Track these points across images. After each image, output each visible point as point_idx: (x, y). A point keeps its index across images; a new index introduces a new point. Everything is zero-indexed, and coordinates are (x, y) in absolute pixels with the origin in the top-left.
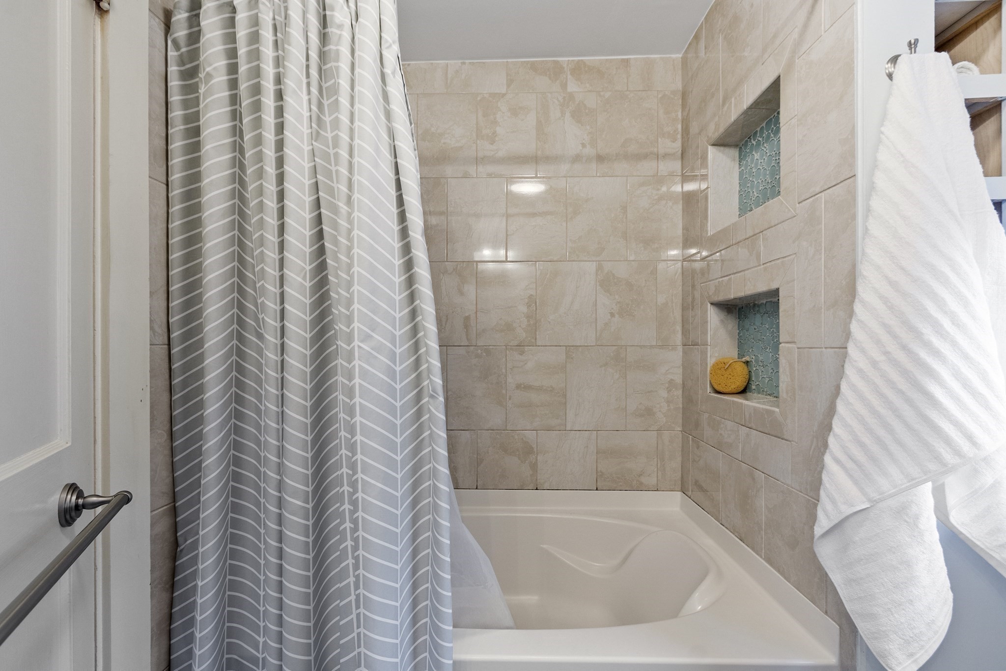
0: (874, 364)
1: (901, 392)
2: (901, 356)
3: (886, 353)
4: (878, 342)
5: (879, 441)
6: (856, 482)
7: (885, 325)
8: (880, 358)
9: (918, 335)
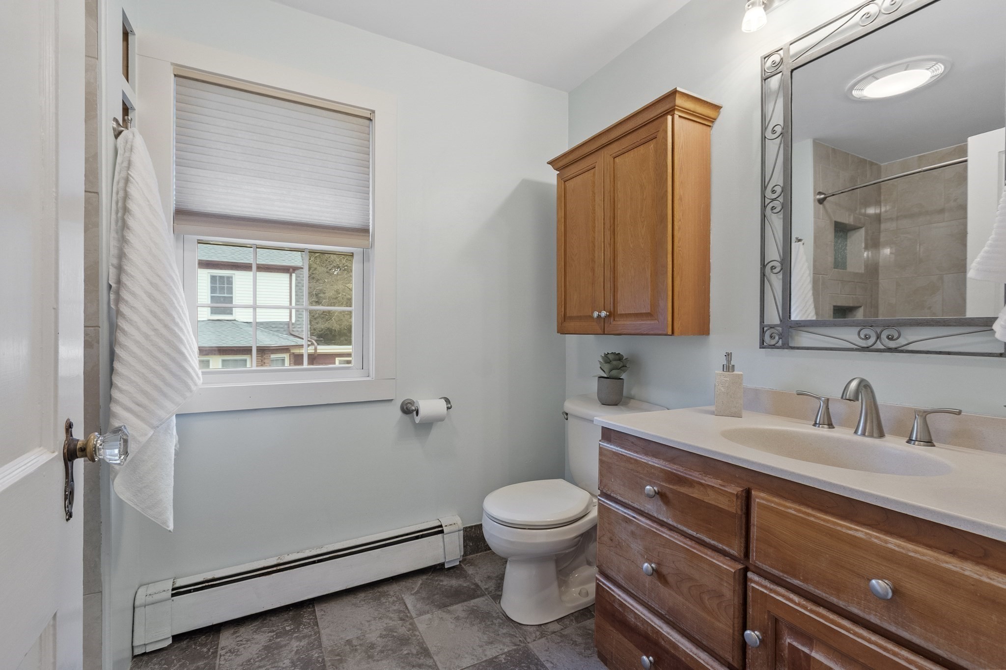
0: (147, 337)
1: (168, 355)
2: (163, 331)
3: (155, 330)
4: (148, 322)
5: (156, 388)
6: (143, 419)
7: (151, 311)
8: (151, 333)
9: (173, 319)
